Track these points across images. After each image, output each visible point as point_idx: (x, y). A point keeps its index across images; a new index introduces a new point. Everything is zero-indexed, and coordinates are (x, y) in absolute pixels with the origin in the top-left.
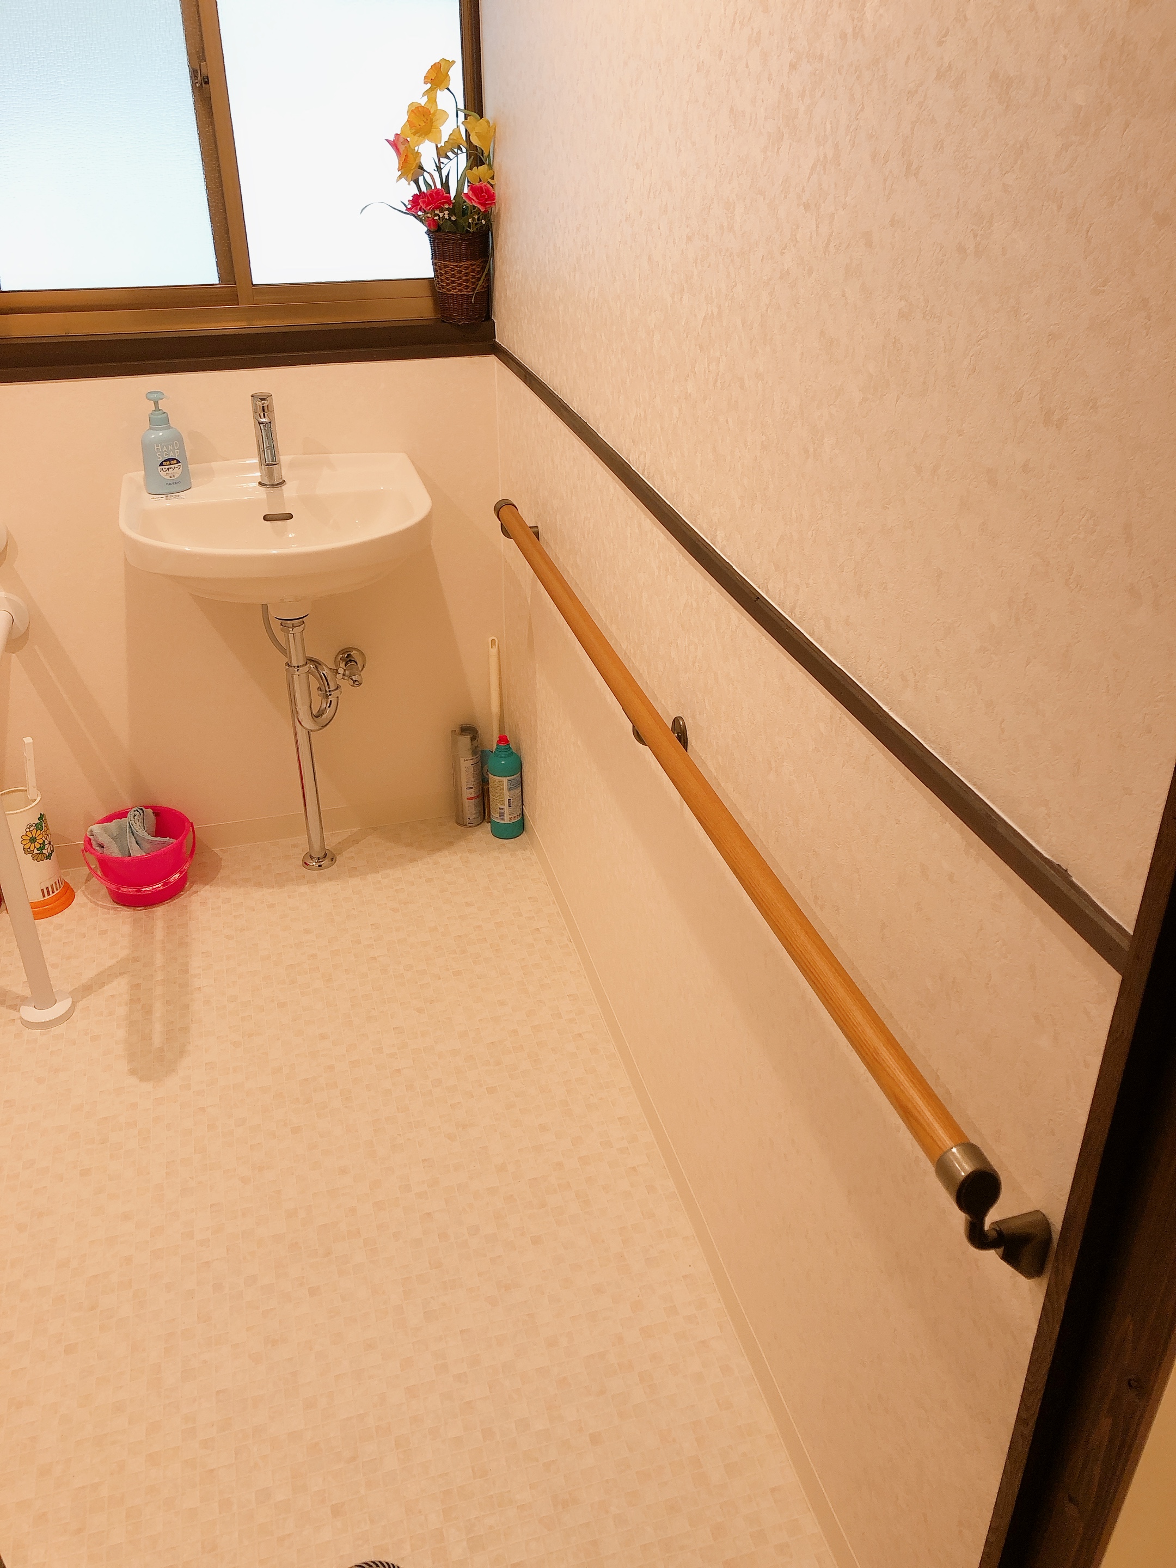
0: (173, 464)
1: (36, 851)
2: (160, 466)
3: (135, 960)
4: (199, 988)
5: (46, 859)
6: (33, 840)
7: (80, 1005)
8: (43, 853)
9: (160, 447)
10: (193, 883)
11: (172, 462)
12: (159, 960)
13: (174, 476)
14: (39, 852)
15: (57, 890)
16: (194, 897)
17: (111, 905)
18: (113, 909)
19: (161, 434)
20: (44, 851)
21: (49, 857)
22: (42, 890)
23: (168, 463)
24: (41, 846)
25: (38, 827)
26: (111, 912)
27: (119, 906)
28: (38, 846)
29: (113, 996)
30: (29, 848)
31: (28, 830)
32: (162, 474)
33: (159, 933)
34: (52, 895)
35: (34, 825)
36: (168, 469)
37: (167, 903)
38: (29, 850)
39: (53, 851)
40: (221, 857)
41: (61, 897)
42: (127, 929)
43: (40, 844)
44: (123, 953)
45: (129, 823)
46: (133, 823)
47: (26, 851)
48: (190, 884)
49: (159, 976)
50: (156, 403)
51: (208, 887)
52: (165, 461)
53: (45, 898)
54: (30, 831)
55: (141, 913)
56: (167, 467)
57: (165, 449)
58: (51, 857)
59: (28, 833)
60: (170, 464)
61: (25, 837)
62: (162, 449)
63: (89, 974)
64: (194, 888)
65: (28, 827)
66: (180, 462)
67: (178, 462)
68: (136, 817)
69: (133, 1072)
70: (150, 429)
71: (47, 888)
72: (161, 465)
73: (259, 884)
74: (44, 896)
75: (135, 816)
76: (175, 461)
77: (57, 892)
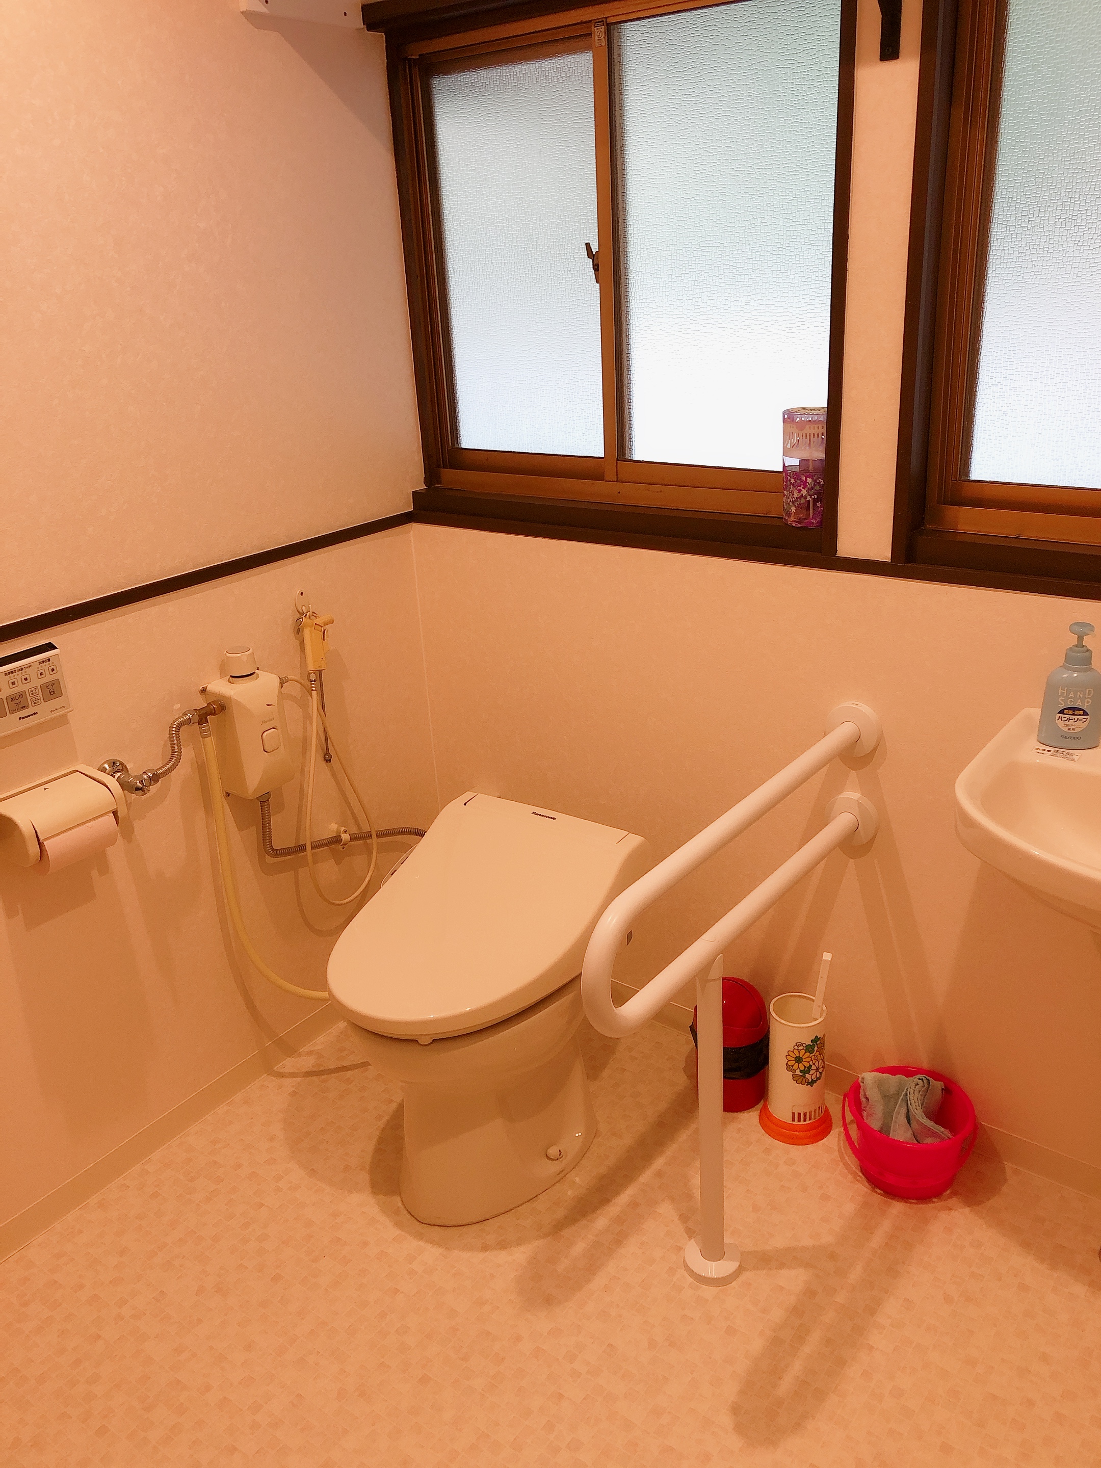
0: (1077, 715)
1: (798, 1072)
2: (1058, 713)
3: (832, 1256)
4: (871, 1348)
5: (807, 1085)
6: (799, 1060)
7: (746, 1276)
8: (805, 1077)
9: (1065, 691)
10: (955, 1193)
11: (1077, 712)
12: (855, 1275)
13: (1073, 729)
14: (801, 1074)
15: (810, 1120)
16: (943, 1215)
17: (854, 1168)
18: (854, 1175)
19: (1075, 675)
20: (807, 1076)
21: (811, 1083)
22: (793, 1114)
23: (1071, 712)
24: (806, 1069)
25: (809, 1049)
26: (850, 1176)
27: (861, 1174)
28: (802, 1068)
29: (782, 1288)
30: (792, 1066)
31: (796, 1047)
32: (1060, 723)
33: (877, 1240)
34: (802, 1123)
35: (804, 1045)
36: (1069, 719)
37: (911, 1203)
38: (791, 1068)
39: (819, 1079)
40: (1007, 1178)
41: (811, 1129)
42: (850, 1208)
43: (805, 1067)
44: (827, 1239)
45: (907, 1089)
46: (912, 1092)
47: (789, 1068)
48: (951, 1193)
49: (841, 1298)
50: (1080, 638)
51: (967, 1210)
52: (1065, 709)
53: (794, 1123)
54: (798, 1050)
55: (877, 1198)
56: (1068, 716)
57: (1072, 694)
58: (814, 1084)
59: (796, 1052)
60: (1073, 714)
61: (791, 1053)
62: (1068, 693)
63: (779, 1242)
64: (953, 1201)
65: (797, 1045)
66: (1088, 715)
67: (1085, 713)
68: (917, 1087)
69: (736, 1410)
70: (1064, 667)
71: (799, 1114)
72: (1061, 712)
73: (1026, 1245)
74: (793, 1120)
75: (918, 1084)
76: (1081, 712)
77: (809, 1122)
